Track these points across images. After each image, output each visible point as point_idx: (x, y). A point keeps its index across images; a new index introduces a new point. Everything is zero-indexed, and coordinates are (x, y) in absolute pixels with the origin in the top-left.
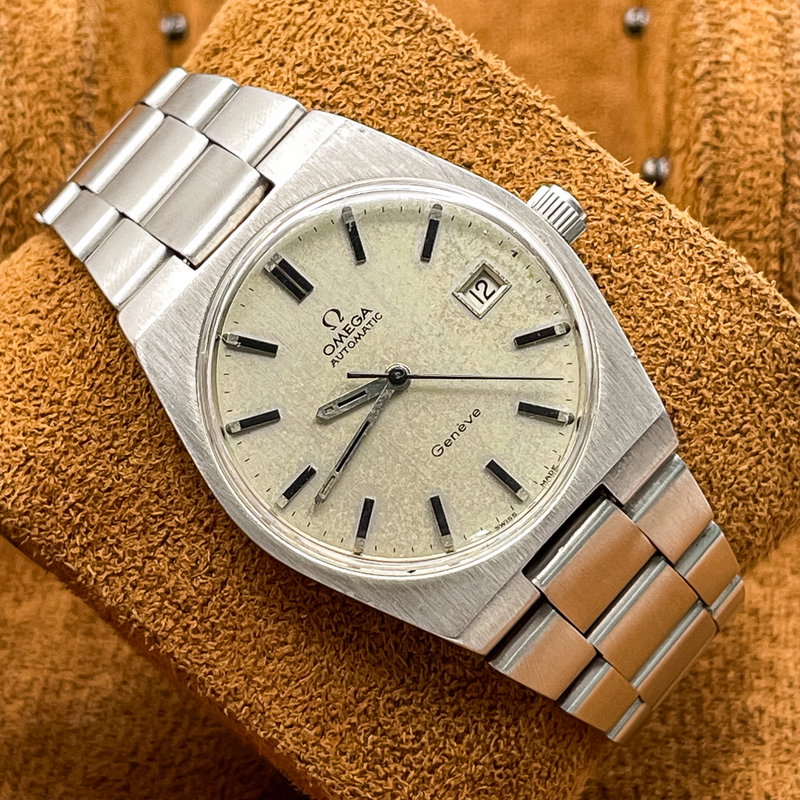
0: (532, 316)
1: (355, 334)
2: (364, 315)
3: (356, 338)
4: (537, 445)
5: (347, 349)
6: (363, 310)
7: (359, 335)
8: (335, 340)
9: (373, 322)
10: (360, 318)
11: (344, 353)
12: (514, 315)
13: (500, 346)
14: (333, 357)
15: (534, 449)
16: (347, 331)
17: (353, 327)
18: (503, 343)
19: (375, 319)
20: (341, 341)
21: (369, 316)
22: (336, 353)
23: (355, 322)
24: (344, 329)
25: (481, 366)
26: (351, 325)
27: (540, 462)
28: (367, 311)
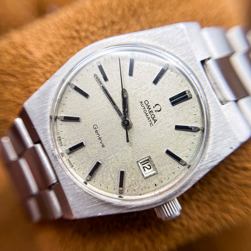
0: (130, 181)
1: (149, 114)
2: (154, 120)
3: (147, 114)
4: (83, 163)
5: (144, 109)
6: (156, 120)
7: (148, 116)
8: (149, 106)
9: (150, 122)
10: (153, 118)
11: (143, 108)
12: (133, 174)
13: (123, 164)
14: (143, 103)
15: (83, 161)
16: (151, 112)
17: (151, 114)
18: (124, 166)
19: (151, 124)
20: (148, 108)
21: (153, 122)
22: (144, 105)
23: (153, 116)
24: (152, 111)
25: (119, 155)
26: (152, 114)
27: (77, 162)
28: (155, 122)
